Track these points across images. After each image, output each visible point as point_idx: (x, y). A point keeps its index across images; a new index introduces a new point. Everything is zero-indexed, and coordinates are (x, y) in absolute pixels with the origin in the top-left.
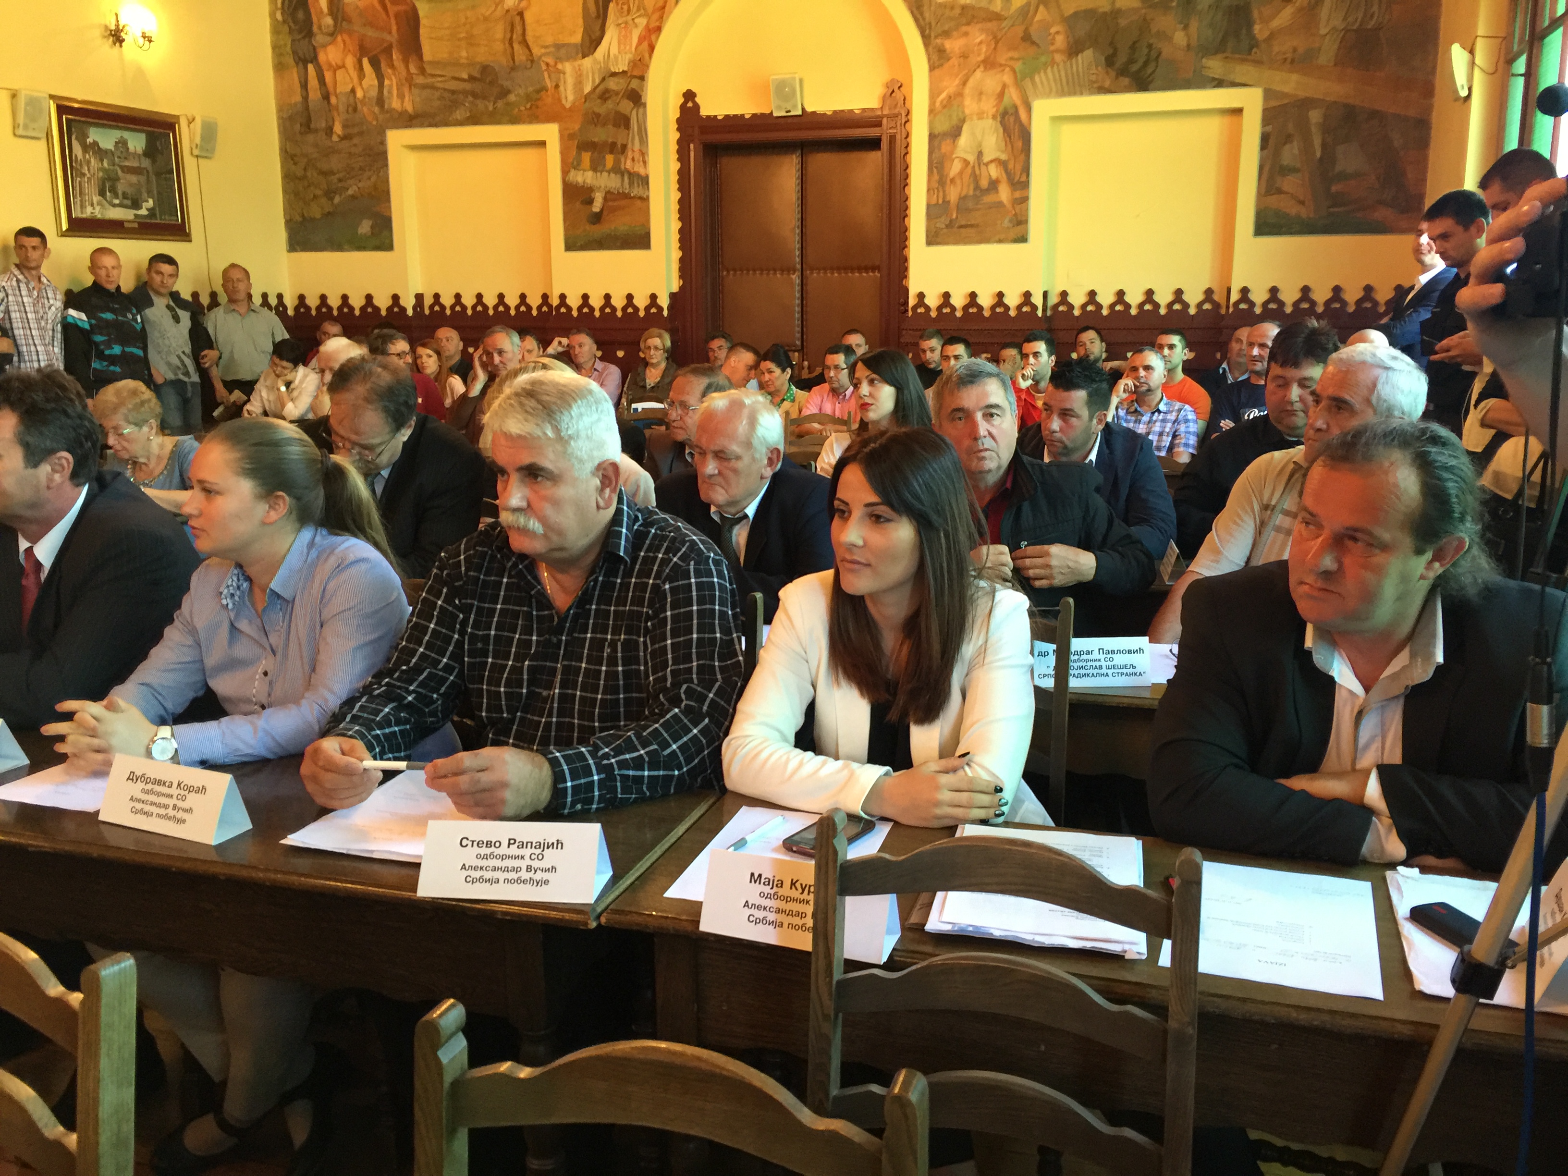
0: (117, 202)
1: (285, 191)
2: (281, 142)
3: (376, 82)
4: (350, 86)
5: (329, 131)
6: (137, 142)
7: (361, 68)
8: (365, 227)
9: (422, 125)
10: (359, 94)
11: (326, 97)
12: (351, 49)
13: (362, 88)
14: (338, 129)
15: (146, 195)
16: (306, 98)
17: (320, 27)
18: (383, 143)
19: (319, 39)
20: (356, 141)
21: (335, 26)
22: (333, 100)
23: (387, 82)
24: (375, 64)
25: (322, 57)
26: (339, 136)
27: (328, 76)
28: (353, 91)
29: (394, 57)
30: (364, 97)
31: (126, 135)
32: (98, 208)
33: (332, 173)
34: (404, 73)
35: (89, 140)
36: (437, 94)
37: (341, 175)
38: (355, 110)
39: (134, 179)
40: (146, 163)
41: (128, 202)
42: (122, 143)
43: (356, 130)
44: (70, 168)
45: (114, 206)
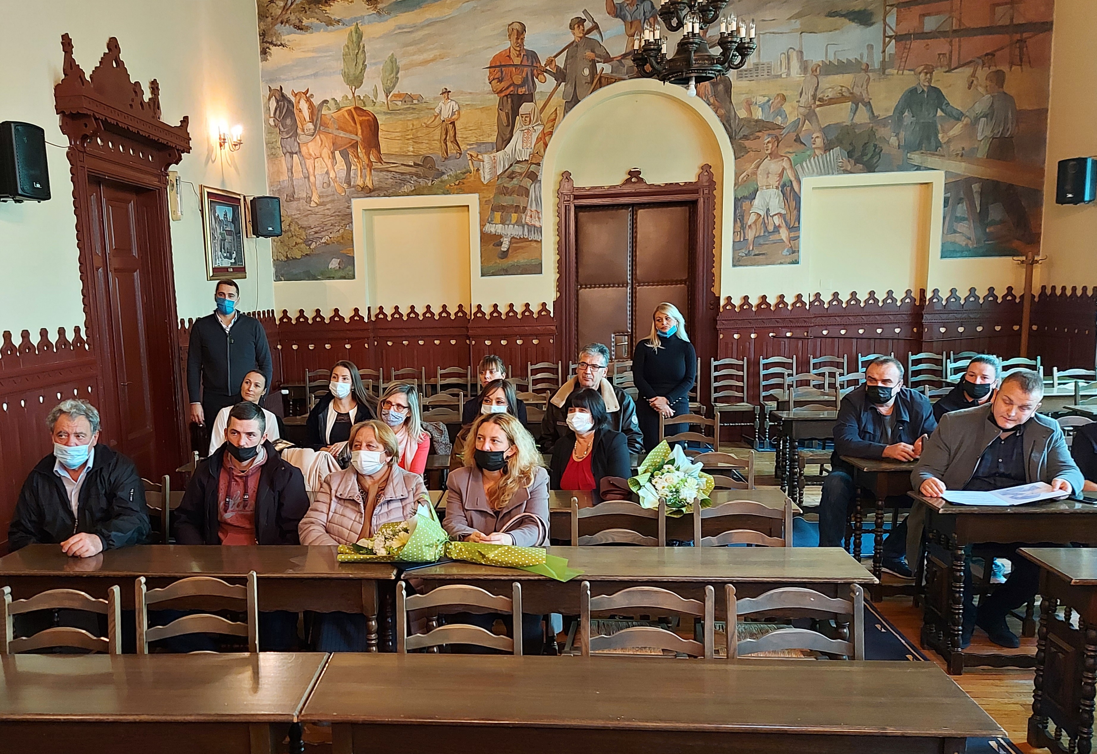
4: (326, 169)
5: (309, 199)
7: (334, 157)
8: (334, 264)
9: (379, 196)
10: (332, 175)
11: (307, 177)
12: (327, 145)
13: (335, 171)
14: (315, 198)
16: (291, 177)
17: (303, 130)
18: (349, 208)
19: (303, 138)
20: (328, 206)
21: (315, 130)
22: (312, 179)
23: (353, 167)
24: (345, 155)
25: (304, 150)
26: (316, 203)
27: (309, 163)
28: (327, 173)
29: (359, 150)
30: (336, 177)
33: (310, 228)
34: (367, 162)
36: (390, 175)
37: (317, 229)
38: (329, 185)
43: (329, 199)
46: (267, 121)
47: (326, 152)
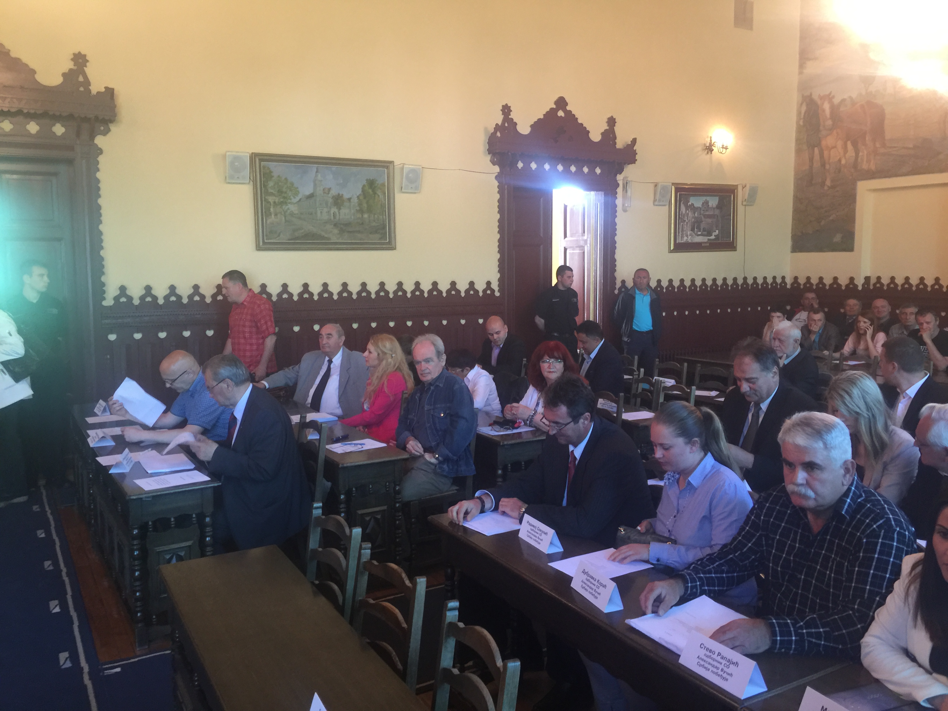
0: (700, 233)
1: (793, 219)
2: (794, 192)
3: (854, 154)
4: (838, 158)
5: (823, 184)
6: (713, 202)
7: (846, 147)
8: (838, 238)
9: (880, 177)
10: (843, 162)
11: (823, 165)
12: (841, 137)
13: (845, 158)
14: (828, 183)
15: (715, 228)
16: (811, 167)
17: (824, 127)
18: (854, 189)
19: (823, 133)
20: (838, 189)
21: (833, 125)
22: (827, 167)
23: (860, 154)
25: (824, 143)
26: (828, 186)
27: (826, 153)
28: (840, 161)
29: (867, 139)
30: (846, 163)
31: (708, 198)
32: (690, 237)
33: (822, 208)
34: (872, 148)
35: (690, 203)
36: (892, 158)
37: (827, 209)
38: (840, 171)
39: (709, 220)
40: (717, 212)
41: (705, 233)
42: (706, 203)
43: (839, 183)
44: (679, 218)
45: (698, 235)
46: (798, 123)
47: (840, 144)
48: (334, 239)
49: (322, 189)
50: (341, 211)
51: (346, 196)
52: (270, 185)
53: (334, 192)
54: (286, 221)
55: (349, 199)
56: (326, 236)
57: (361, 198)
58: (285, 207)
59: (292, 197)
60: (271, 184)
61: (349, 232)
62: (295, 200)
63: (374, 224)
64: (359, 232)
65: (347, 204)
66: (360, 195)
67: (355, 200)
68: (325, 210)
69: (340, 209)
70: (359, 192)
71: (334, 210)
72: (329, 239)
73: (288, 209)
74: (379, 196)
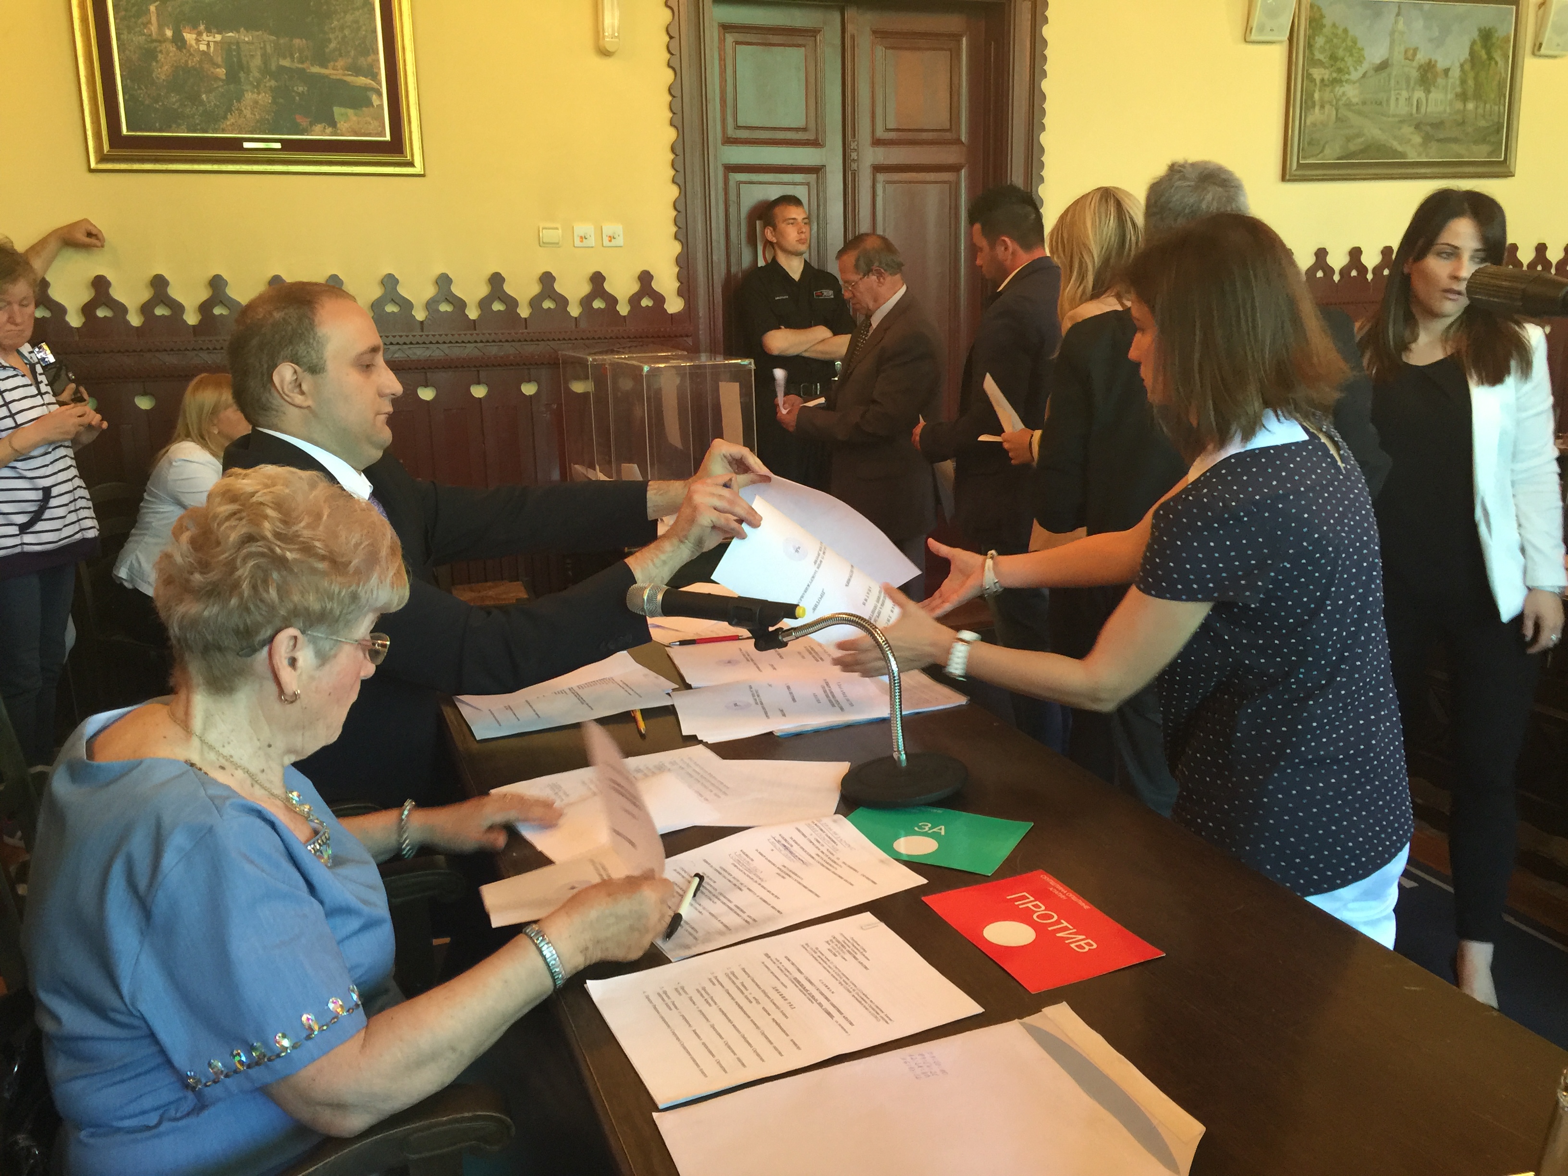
48: (1413, 157)
49: (1402, 49)
50: (1432, 96)
51: (1441, 65)
52: (1318, 45)
53: (1421, 57)
54: (1338, 119)
55: (1446, 71)
56: (1400, 148)
57: (1467, 67)
58: (1339, 90)
59: (1352, 69)
60: (1320, 41)
61: (1439, 141)
62: (1355, 75)
63: (1482, 123)
64: (1456, 140)
65: (1440, 81)
66: (1465, 62)
67: (1456, 73)
68: (1405, 94)
69: (1428, 91)
70: (1465, 55)
71: (1419, 94)
72: (1403, 155)
73: (1344, 94)
74: (1496, 63)
